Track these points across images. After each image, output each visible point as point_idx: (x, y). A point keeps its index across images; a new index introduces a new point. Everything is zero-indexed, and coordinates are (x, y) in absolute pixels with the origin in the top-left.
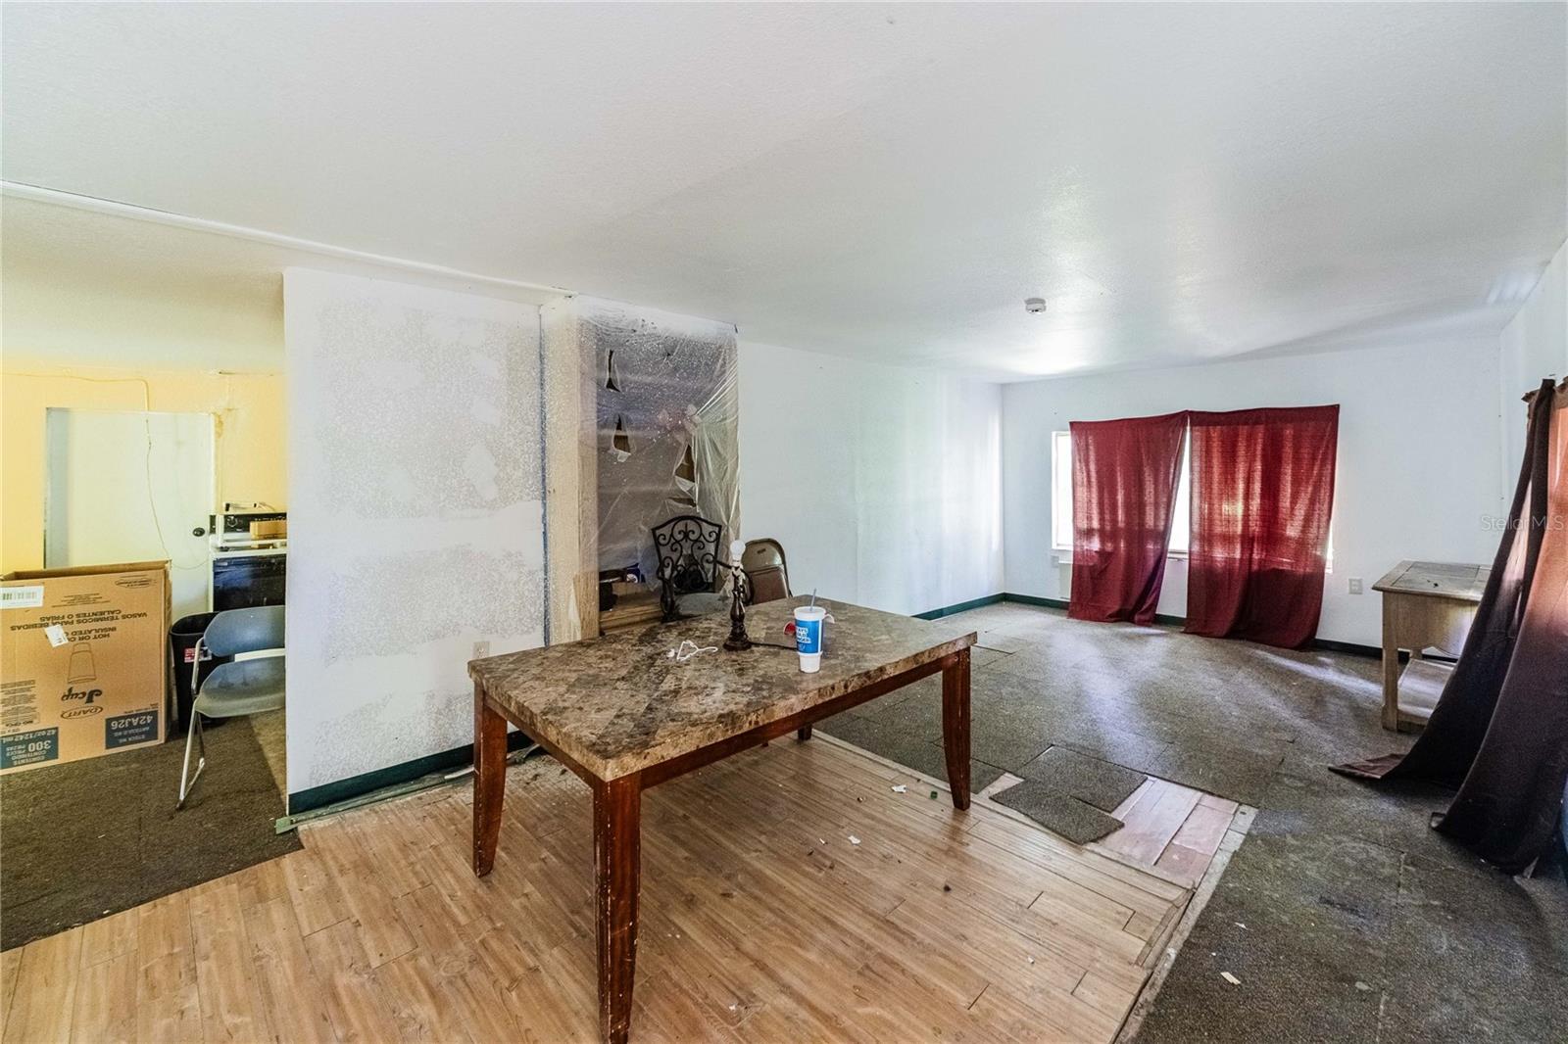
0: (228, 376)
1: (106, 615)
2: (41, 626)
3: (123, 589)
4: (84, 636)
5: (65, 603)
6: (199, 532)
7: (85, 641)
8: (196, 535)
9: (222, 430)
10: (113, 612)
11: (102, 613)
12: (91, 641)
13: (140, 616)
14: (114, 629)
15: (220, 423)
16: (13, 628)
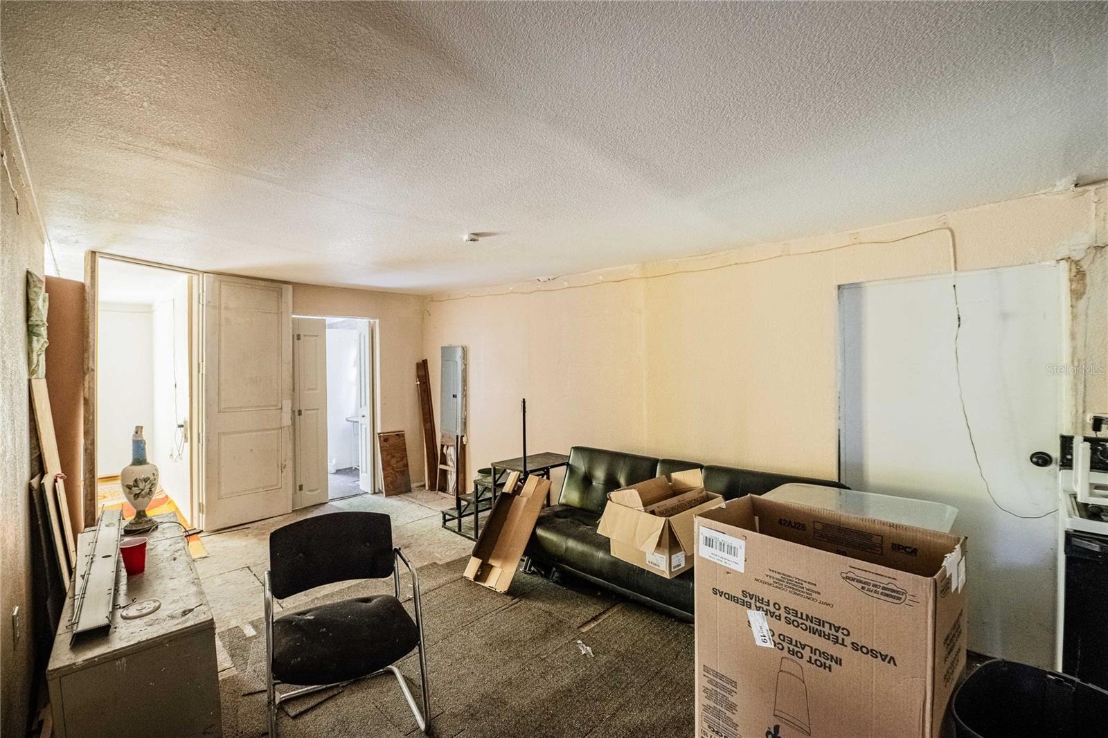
0: (1092, 188)
1: (826, 629)
2: (744, 603)
3: (852, 590)
4: (796, 650)
5: (771, 581)
6: (1041, 459)
7: (795, 658)
8: (1037, 464)
9: (1085, 285)
10: (837, 629)
11: (821, 623)
12: (803, 662)
13: (884, 658)
14: (838, 661)
15: (1079, 275)
16: (715, 591)
